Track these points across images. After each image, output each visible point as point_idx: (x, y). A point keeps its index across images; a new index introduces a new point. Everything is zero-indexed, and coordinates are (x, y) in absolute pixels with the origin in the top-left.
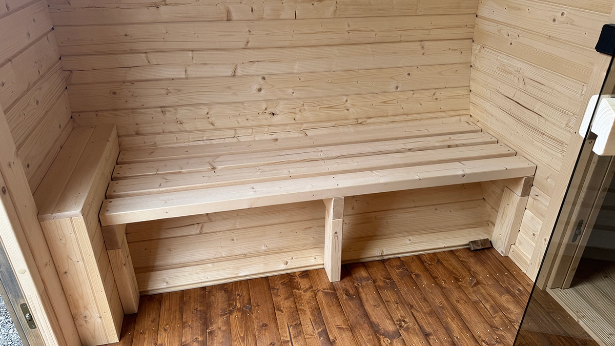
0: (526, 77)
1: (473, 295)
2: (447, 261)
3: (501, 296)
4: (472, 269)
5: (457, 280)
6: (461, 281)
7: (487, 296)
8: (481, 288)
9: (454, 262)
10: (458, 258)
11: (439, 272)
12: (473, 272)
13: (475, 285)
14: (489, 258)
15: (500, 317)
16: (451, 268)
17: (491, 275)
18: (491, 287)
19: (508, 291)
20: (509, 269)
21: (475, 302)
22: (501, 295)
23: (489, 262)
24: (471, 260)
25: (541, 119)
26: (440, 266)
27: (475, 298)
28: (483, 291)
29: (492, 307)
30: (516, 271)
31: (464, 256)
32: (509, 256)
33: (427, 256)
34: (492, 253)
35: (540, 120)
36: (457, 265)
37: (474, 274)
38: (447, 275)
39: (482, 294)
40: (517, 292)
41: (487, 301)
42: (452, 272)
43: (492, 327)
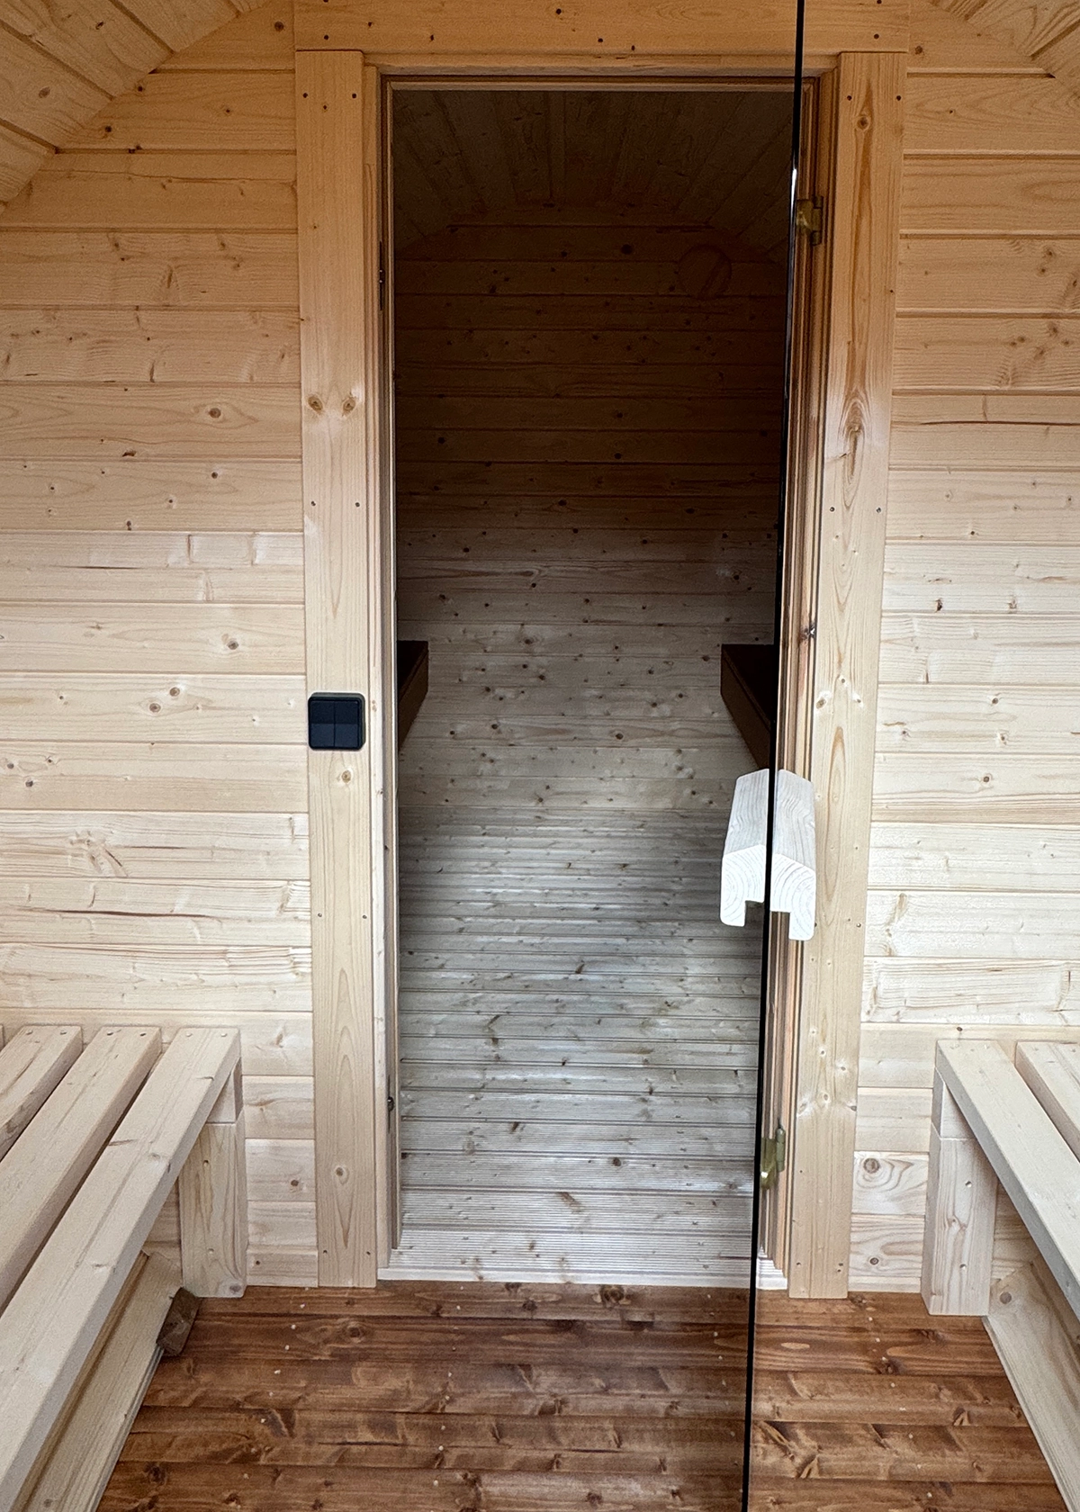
0: (117, 847)
1: (315, 1449)
2: (170, 1445)
3: (349, 1382)
4: (238, 1397)
5: (247, 1460)
6: (259, 1453)
7: (337, 1415)
8: (306, 1415)
9: (184, 1429)
10: (174, 1409)
11: (196, 1494)
12: (246, 1399)
13: (290, 1425)
14: (223, 1332)
15: (411, 1427)
16: (199, 1451)
17: (279, 1363)
18: (315, 1390)
19: (345, 1359)
20: (284, 1310)
21: (340, 1460)
22: (347, 1380)
23: (236, 1342)
24: (205, 1378)
25: (205, 923)
26: (174, 1476)
27: (325, 1452)
28: (317, 1417)
29: (372, 1426)
30: (299, 1300)
31: (178, 1389)
32: (251, 1281)
33: (116, 1494)
34: (213, 1315)
35: (202, 925)
36: (200, 1429)
37: (251, 1403)
38: (216, 1476)
39: (325, 1425)
40: (356, 1340)
41: (351, 1426)
42: (215, 1457)
43: (427, 1467)
